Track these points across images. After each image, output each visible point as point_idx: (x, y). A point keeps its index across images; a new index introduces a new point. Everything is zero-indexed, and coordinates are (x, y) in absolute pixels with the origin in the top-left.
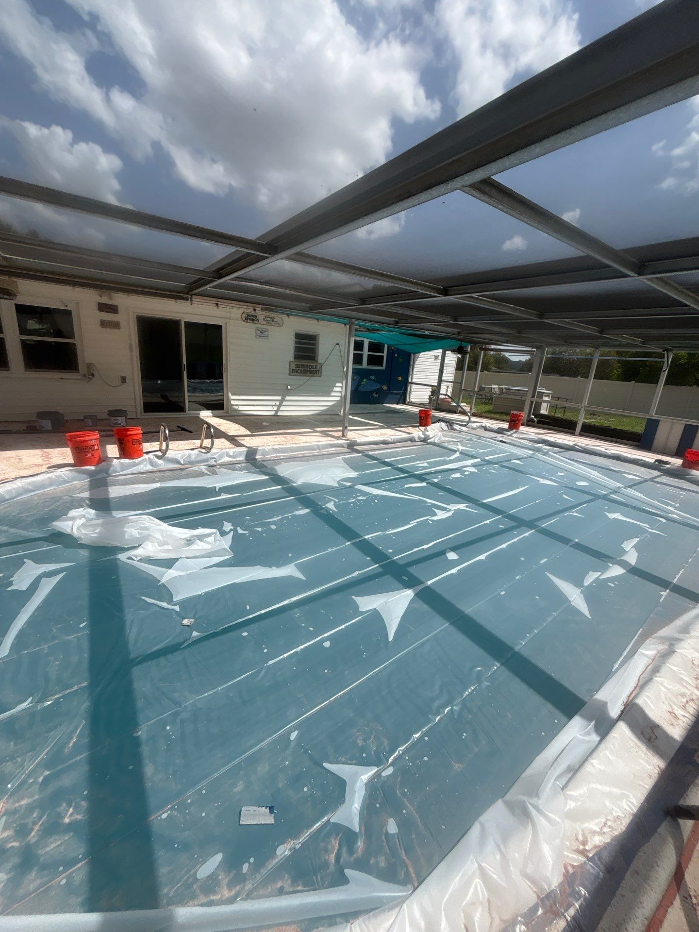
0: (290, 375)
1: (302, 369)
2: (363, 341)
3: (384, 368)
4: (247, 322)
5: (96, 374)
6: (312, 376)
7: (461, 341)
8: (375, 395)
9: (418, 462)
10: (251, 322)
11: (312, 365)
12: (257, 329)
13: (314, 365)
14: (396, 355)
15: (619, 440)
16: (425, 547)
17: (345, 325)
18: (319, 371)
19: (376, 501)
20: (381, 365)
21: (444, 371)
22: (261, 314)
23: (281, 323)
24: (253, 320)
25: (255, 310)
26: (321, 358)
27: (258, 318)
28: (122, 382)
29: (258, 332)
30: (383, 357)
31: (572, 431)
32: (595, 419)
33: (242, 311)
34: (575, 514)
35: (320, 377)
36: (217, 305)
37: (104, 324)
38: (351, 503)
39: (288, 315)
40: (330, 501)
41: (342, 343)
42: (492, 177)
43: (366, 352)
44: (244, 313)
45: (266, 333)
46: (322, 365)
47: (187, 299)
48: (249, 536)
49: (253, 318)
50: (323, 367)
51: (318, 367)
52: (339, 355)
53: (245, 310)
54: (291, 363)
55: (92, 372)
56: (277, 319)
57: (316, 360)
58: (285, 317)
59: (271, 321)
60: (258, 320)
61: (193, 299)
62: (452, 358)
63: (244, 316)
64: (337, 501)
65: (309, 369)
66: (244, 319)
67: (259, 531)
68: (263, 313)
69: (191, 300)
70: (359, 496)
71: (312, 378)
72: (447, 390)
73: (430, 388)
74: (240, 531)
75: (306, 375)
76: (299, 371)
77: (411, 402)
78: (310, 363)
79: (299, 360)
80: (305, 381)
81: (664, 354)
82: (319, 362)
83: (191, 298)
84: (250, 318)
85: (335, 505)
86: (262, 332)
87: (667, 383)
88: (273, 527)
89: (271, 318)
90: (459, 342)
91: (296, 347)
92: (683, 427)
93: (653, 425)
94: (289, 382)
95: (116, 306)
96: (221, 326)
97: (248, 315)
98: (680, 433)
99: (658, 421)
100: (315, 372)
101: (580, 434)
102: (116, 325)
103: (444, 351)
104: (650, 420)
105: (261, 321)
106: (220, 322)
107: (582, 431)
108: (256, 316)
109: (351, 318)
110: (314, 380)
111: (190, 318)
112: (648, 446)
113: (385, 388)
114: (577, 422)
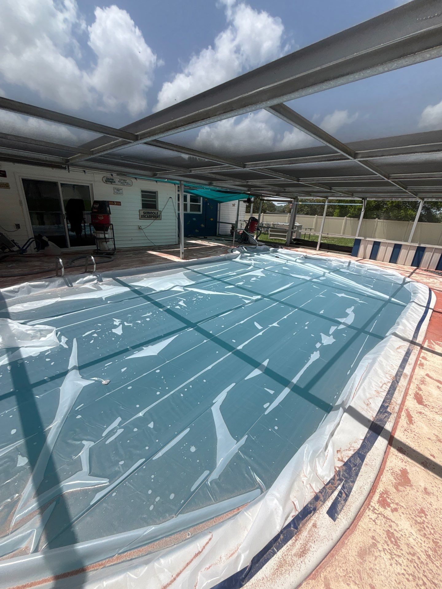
0: (140, 219)
1: (148, 215)
2: (186, 195)
3: (201, 213)
4: (107, 183)
6: (155, 220)
7: (249, 194)
8: (197, 231)
9: (230, 273)
10: (110, 183)
11: (155, 212)
12: (114, 189)
13: (156, 212)
14: (208, 204)
15: (340, 252)
16: (242, 322)
17: (175, 185)
18: (159, 216)
19: (209, 298)
20: (199, 211)
21: (239, 214)
22: (116, 178)
23: (131, 184)
24: (111, 182)
25: (112, 175)
26: (160, 207)
27: (114, 180)
28: (17, 228)
29: (116, 190)
30: (200, 205)
31: (315, 248)
32: (327, 240)
33: (103, 176)
34: (321, 296)
35: (161, 220)
36: (84, 171)
38: (194, 300)
39: (136, 178)
40: (180, 300)
41: (173, 197)
42: (284, 103)
43: (189, 202)
44: (104, 177)
45: (121, 191)
46: (161, 212)
47: (65, 168)
48: (133, 326)
49: (111, 180)
50: (162, 213)
51: (159, 213)
52: (172, 205)
53: (105, 175)
54: (141, 211)
56: (128, 181)
57: (157, 208)
58: (134, 180)
59: (124, 183)
60: (115, 182)
61: (70, 168)
62: (243, 206)
63: (104, 179)
64: (185, 300)
65: (153, 215)
66: (104, 181)
67: (139, 323)
68: (118, 177)
69: (68, 169)
70: (198, 296)
71: (155, 221)
72: (241, 226)
73: (231, 225)
74: (126, 324)
75: (151, 218)
76: (146, 217)
77: (220, 235)
78: (153, 211)
79: (145, 209)
80: (151, 223)
81: (363, 201)
82: (159, 210)
83: (68, 167)
84: (109, 181)
85: (184, 302)
86: (118, 190)
87: (364, 218)
88: (148, 319)
89: (124, 180)
90: (248, 196)
91: (143, 200)
92: (373, 243)
93: (358, 242)
94: (140, 225)
95: (5, 172)
96: (88, 186)
97: (107, 179)
98: (372, 246)
99: (360, 240)
100: (157, 217)
101: (319, 250)
102: (6, 186)
103: (239, 201)
104: (356, 239)
105: (117, 182)
106: (87, 183)
107: (320, 247)
108: (113, 179)
109: (180, 181)
110: (157, 222)
111: (64, 181)
112: (355, 254)
113: (203, 226)
114: (317, 243)
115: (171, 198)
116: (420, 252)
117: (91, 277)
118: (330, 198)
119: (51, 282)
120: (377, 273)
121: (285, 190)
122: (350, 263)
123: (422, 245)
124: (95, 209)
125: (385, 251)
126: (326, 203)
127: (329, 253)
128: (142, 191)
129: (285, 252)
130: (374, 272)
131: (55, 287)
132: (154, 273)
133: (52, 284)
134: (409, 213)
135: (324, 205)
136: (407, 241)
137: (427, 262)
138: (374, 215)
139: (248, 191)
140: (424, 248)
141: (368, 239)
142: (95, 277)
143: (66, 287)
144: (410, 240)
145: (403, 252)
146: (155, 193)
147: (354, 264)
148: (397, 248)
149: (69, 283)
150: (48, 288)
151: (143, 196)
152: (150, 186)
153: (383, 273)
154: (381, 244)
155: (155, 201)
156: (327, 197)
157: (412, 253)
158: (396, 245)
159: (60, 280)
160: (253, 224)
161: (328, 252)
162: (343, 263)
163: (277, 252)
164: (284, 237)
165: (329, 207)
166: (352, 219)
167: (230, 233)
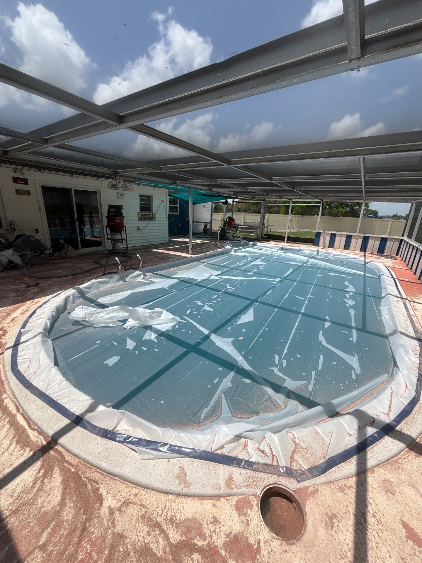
0: (139, 221)
1: (145, 217)
3: (178, 214)
4: (112, 189)
5: (16, 228)
8: (176, 230)
10: (114, 189)
12: (118, 193)
13: (151, 214)
14: (185, 206)
18: (154, 217)
20: (177, 212)
22: (120, 184)
23: (131, 189)
24: (116, 188)
26: (154, 209)
29: (119, 195)
30: (177, 207)
31: (284, 241)
33: (109, 183)
35: (155, 221)
37: (18, 192)
39: (138, 184)
41: (165, 200)
45: (123, 195)
46: (155, 214)
51: (154, 215)
52: (164, 207)
53: (111, 182)
54: (139, 214)
55: (13, 227)
56: (129, 187)
57: (152, 210)
58: (134, 186)
59: (126, 188)
60: (118, 188)
63: (110, 185)
65: (149, 217)
66: (110, 187)
71: (151, 222)
73: (204, 223)
75: (147, 220)
76: (143, 218)
78: (149, 213)
79: (143, 212)
80: (147, 224)
82: (154, 212)
84: (114, 187)
86: (121, 195)
89: (127, 186)
91: (141, 204)
92: (330, 235)
93: (318, 235)
94: (139, 225)
95: (27, 179)
96: (96, 192)
97: (113, 185)
98: (330, 237)
99: (320, 233)
100: (152, 218)
101: (287, 242)
102: (28, 193)
103: (212, 203)
104: (317, 232)
105: (120, 188)
106: (96, 189)
107: (287, 240)
108: (117, 185)
109: (190, 188)
110: (152, 223)
111: (77, 187)
112: (317, 245)
113: (180, 225)
114: (285, 237)
115: (162, 201)
116: (366, 240)
117: (138, 272)
118: (294, 200)
119: (111, 278)
120: (341, 257)
121: (268, 194)
122: (318, 251)
123: (367, 235)
124: (112, 213)
125: (340, 241)
126: (291, 204)
127: (295, 245)
128: (140, 196)
129: (263, 245)
130: (339, 257)
131: (114, 283)
132: (180, 267)
133: (111, 280)
134: (340, 210)
135: (289, 206)
136: (356, 232)
137: (371, 247)
138: (314, 212)
139: (234, 195)
140: (368, 237)
141: (326, 232)
142: (141, 272)
143: (122, 282)
144: (358, 231)
145: (353, 241)
146: (149, 197)
147: (321, 252)
148: (349, 238)
149: (123, 279)
150: (110, 283)
151: (141, 200)
152: (146, 190)
153: (346, 257)
154: (336, 235)
155: (150, 205)
156: (291, 200)
157: (360, 241)
158: (347, 235)
159: (116, 277)
160: (230, 223)
161: (294, 243)
162: (313, 251)
163: (256, 245)
164: (253, 232)
165: (293, 207)
166: (297, 216)
167: (202, 231)
